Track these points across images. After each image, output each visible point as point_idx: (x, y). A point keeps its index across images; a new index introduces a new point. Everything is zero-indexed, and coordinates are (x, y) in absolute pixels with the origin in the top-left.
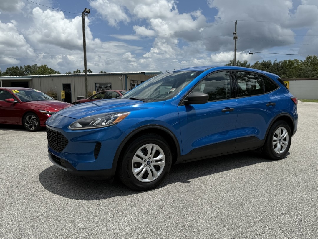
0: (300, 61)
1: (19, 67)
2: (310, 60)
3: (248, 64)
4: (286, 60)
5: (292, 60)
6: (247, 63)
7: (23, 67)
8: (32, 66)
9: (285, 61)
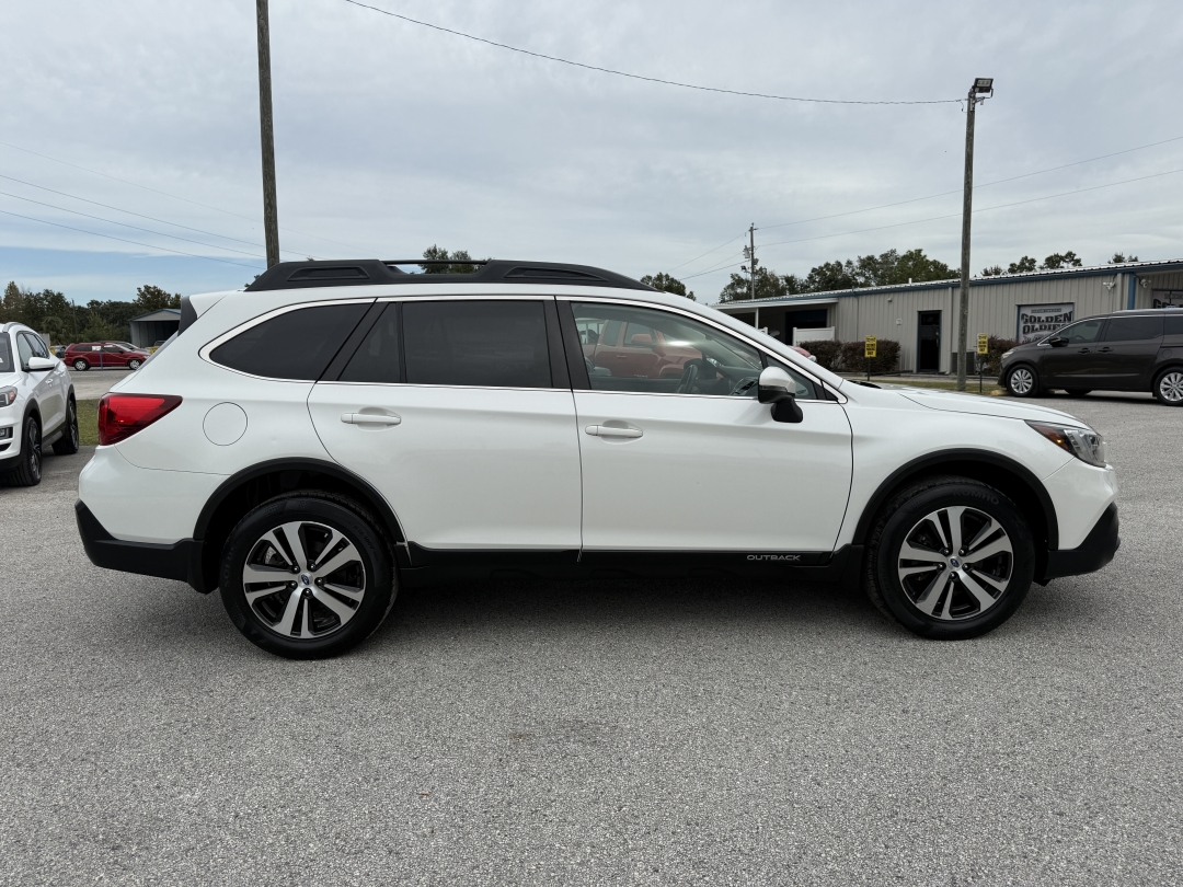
1: (844, 263)
7: (856, 264)
8: (881, 256)
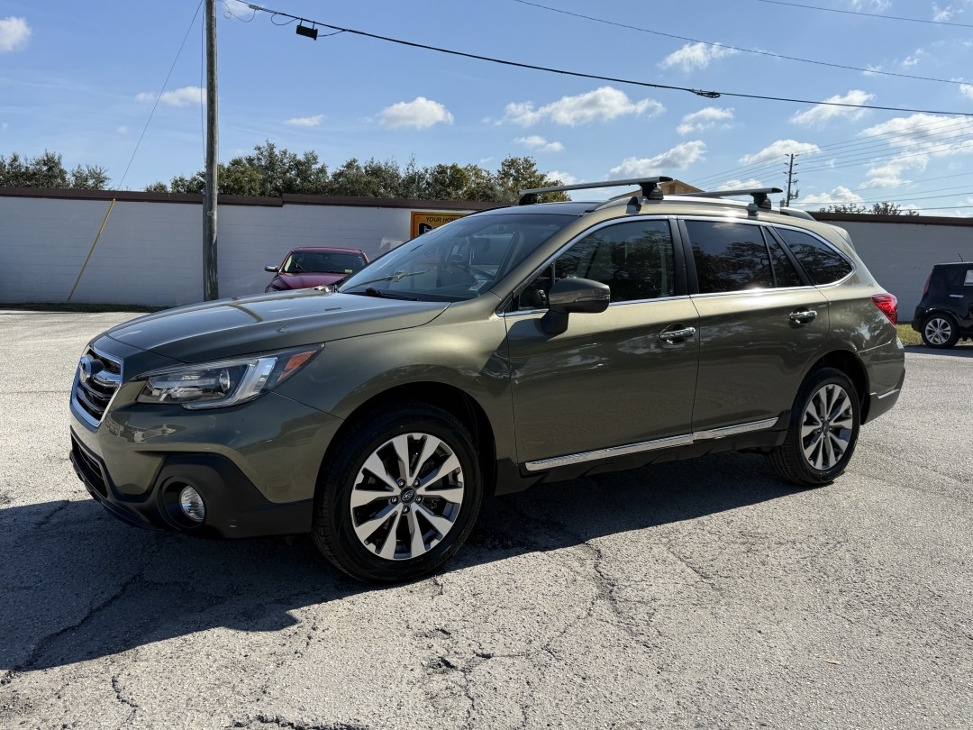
0: (484, 174)
2: (512, 171)
3: (319, 166)
4: (443, 164)
5: (461, 166)
6: (316, 163)
9: (440, 166)
